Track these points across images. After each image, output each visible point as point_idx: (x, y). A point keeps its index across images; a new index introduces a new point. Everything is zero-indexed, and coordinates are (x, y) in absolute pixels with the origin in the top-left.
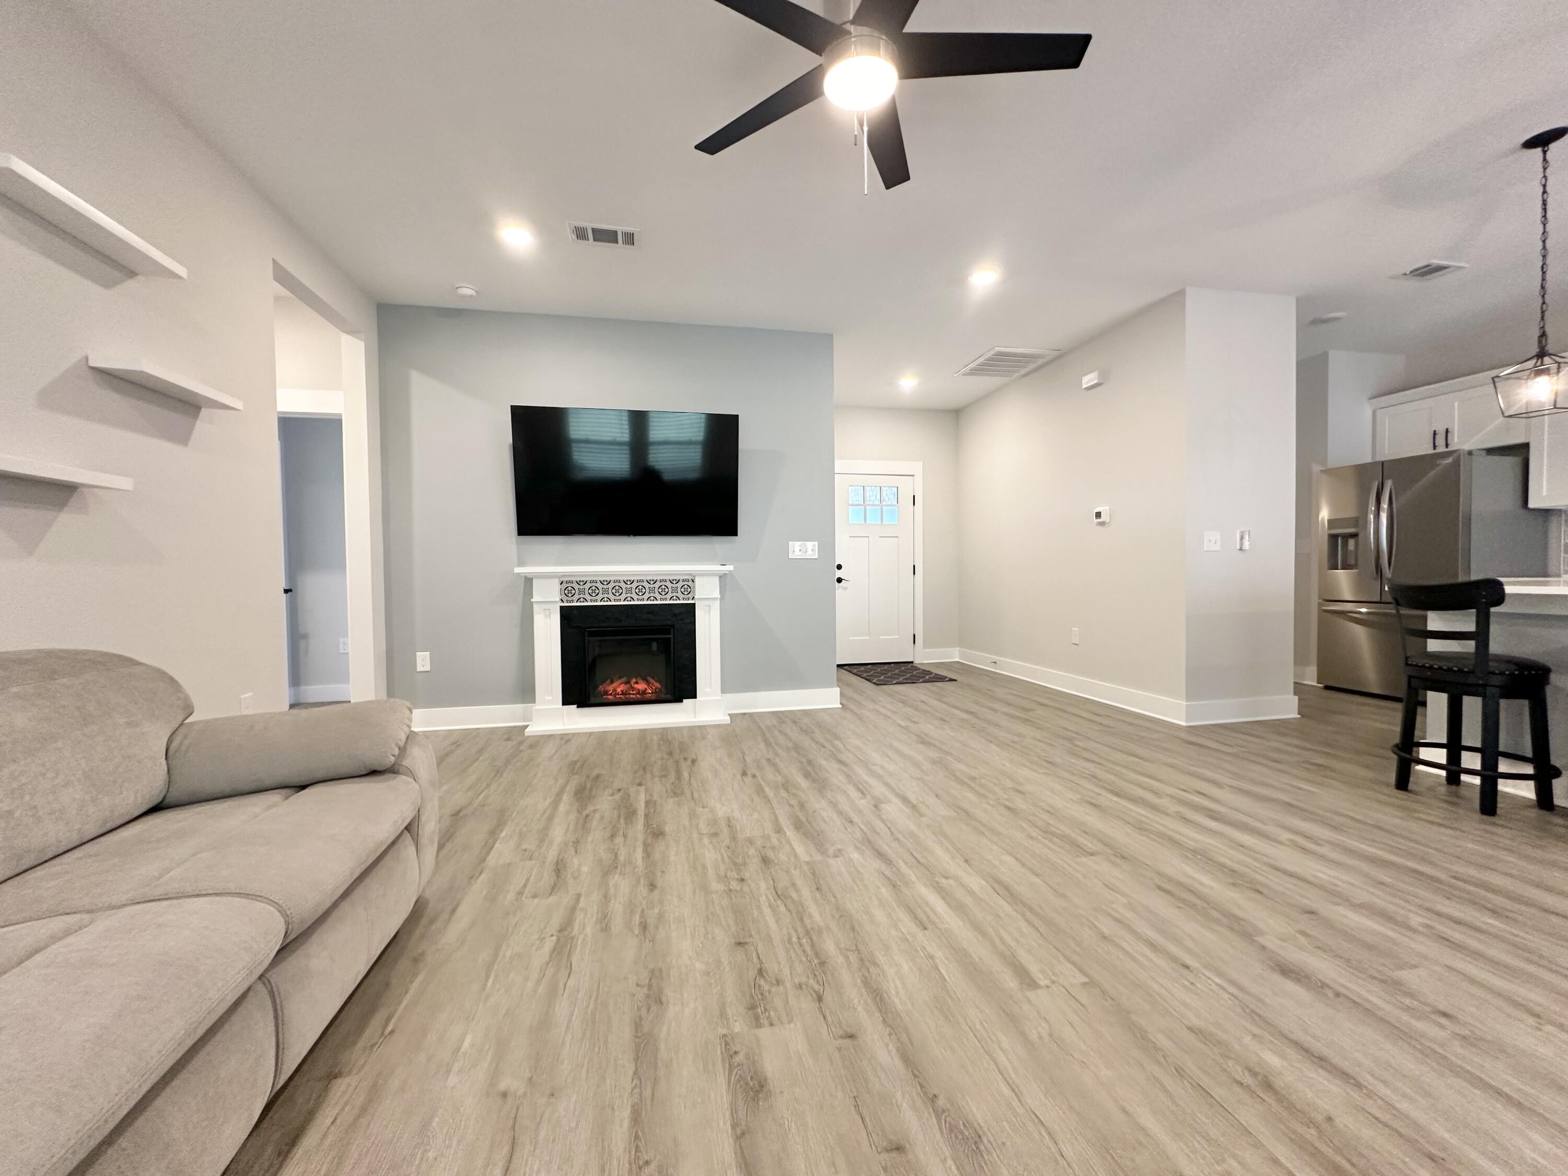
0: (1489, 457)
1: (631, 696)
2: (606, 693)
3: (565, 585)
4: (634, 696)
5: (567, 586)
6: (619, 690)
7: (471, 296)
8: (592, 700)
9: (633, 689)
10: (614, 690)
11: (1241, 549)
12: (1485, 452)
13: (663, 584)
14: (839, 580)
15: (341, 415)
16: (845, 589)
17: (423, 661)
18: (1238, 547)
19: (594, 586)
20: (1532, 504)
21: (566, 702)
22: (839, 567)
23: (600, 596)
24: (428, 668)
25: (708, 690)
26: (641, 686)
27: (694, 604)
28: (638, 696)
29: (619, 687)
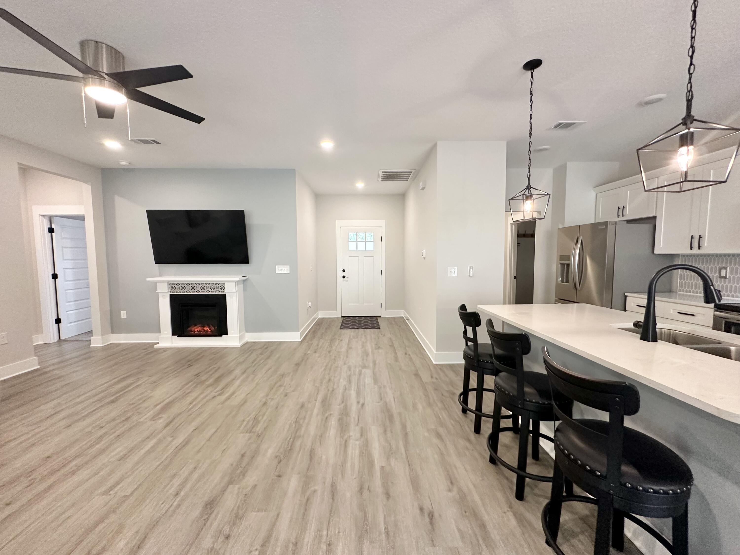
0: (629, 225)
1: (202, 333)
2: (191, 331)
3: (171, 285)
4: (203, 333)
5: (172, 286)
6: (196, 330)
7: (126, 165)
8: (185, 334)
9: (203, 330)
10: (194, 330)
11: (469, 276)
12: (626, 222)
13: (212, 285)
14: (344, 277)
15: (84, 215)
16: (347, 281)
17: (124, 315)
18: (468, 275)
19: (183, 286)
20: (656, 252)
21: (173, 334)
22: (344, 271)
23: (186, 290)
24: (126, 317)
25: (233, 332)
26: (206, 328)
27: (226, 294)
28: (205, 333)
29: (197, 329)
